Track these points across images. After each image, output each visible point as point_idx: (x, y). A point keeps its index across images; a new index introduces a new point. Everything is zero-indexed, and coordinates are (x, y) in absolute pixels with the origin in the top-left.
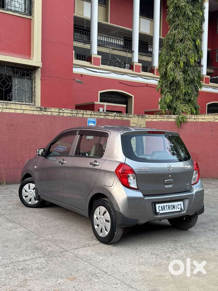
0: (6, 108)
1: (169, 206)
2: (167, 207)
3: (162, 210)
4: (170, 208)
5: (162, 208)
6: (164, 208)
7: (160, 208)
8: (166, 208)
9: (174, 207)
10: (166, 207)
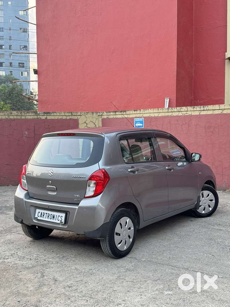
0: (204, 110)
1: (49, 215)
2: (47, 214)
3: (41, 216)
4: (49, 217)
5: (41, 214)
6: (43, 215)
7: (40, 214)
8: (45, 216)
9: (54, 217)
10: (45, 214)
